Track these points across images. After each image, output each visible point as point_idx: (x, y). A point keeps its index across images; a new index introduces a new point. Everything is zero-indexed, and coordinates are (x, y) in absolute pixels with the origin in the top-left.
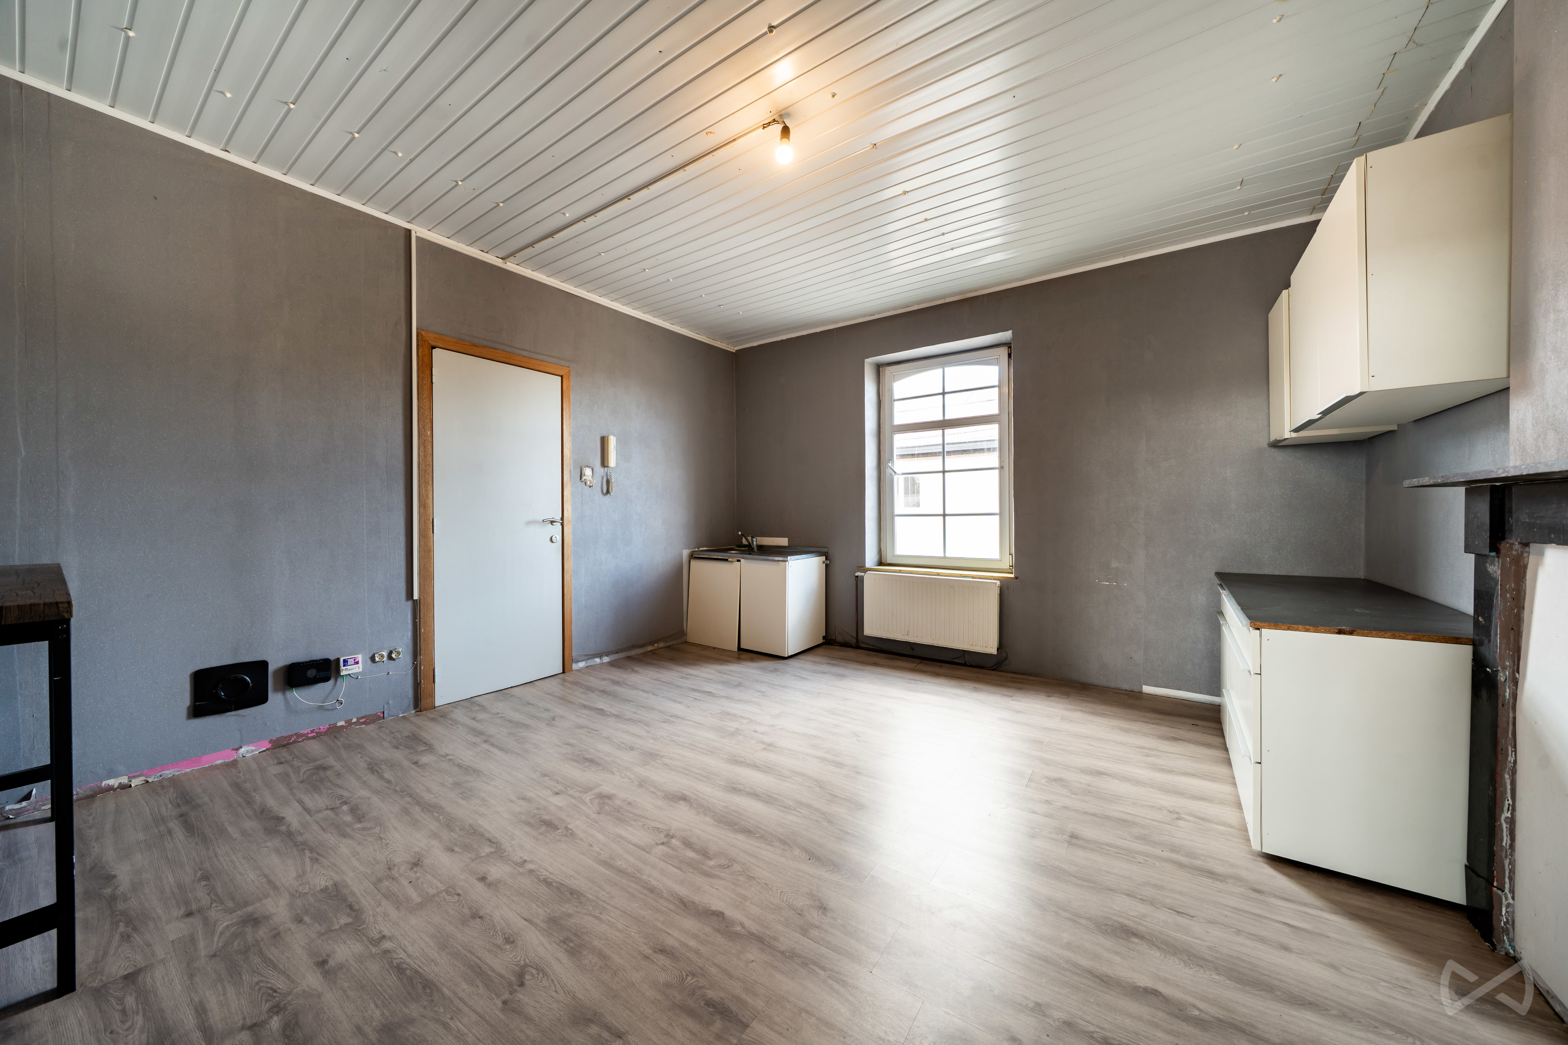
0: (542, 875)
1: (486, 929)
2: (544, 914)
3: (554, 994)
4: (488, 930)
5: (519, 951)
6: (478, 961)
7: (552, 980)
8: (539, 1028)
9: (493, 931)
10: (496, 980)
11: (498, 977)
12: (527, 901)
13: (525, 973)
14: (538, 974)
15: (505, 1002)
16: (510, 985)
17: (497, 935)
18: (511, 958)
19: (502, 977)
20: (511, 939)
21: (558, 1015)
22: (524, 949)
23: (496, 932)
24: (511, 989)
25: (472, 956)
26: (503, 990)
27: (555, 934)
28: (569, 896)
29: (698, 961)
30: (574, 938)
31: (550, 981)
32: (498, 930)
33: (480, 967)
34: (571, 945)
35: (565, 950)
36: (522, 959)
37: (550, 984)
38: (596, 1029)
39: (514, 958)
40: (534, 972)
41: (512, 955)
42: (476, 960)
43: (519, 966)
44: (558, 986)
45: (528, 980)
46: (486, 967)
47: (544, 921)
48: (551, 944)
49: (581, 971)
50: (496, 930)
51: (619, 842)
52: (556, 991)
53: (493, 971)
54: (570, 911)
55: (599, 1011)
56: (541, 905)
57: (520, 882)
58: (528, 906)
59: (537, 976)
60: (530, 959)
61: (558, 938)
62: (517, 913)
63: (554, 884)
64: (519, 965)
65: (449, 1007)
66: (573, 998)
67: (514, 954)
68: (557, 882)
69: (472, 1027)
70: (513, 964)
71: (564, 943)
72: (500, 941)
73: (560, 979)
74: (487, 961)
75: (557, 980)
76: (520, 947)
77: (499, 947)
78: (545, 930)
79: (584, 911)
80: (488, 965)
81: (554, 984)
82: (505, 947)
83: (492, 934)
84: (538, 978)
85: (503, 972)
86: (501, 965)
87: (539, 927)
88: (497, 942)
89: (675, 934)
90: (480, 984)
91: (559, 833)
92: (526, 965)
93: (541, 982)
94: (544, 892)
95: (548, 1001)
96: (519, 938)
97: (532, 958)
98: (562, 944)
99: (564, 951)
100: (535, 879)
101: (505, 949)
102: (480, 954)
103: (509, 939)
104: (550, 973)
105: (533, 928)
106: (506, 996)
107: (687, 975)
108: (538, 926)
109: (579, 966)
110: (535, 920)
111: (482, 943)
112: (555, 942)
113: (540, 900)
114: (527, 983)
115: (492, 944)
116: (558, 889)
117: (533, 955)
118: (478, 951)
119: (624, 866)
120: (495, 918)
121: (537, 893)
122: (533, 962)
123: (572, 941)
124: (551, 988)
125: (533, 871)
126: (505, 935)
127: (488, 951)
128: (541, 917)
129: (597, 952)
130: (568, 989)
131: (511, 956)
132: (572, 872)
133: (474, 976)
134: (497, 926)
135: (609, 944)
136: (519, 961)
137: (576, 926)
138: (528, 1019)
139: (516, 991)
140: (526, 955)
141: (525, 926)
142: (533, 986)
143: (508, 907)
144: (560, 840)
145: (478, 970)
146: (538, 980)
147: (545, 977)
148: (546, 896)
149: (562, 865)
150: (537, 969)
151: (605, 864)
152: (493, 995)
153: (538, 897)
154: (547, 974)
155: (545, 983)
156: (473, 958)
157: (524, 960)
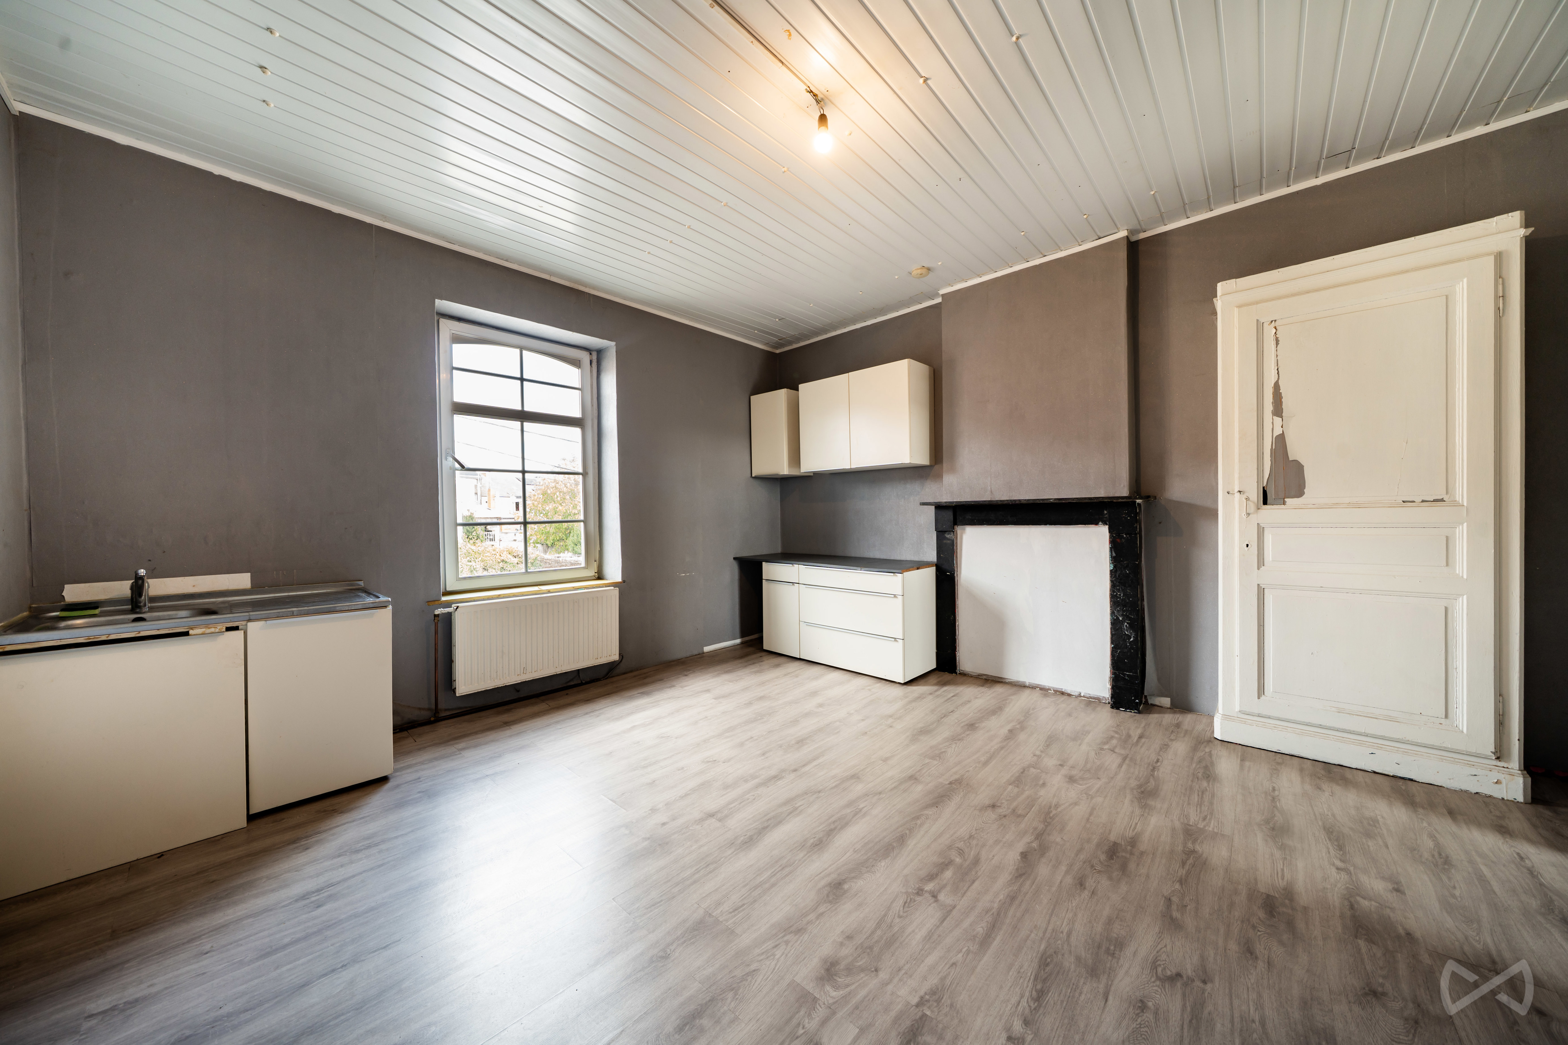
0: (1030, 1006)
1: (1144, 1038)
2: (1088, 983)
3: (1169, 947)
4: (1143, 1036)
5: (1148, 991)
6: (1185, 1026)
7: (1157, 952)
8: (1203, 949)
9: (1142, 1030)
10: (1191, 1000)
11: (1187, 999)
12: (1079, 1009)
13: (1167, 976)
14: (1160, 965)
15: (1204, 982)
16: (1187, 985)
17: (1143, 1022)
18: (1160, 995)
19: (1184, 995)
20: (1140, 1005)
21: (1183, 939)
22: (1143, 987)
23: (1141, 1025)
24: (1190, 982)
25: (1184, 1037)
26: (1195, 988)
27: (1108, 965)
28: (1051, 966)
29: (1078, 864)
30: (1104, 948)
31: (1159, 953)
32: (1137, 1025)
33: (1190, 1021)
34: (1112, 948)
35: (1121, 950)
36: (1155, 985)
37: (1163, 953)
38: (1175, 913)
39: (1158, 993)
40: (1160, 970)
41: (1156, 996)
42: (1186, 1030)
43: (1164, 984)
44: (1159, 947)
45: (1171, 971)
46: (1185, 1016)
47: (1099, 981)
48: (1122, 966)
49: (1134, 934)
50: (1138, 1026)
51: (939, 936)
52: (1166, 946)
53: (1184, 1007)
54: (1072, 959)
55: (1160, 914)
56: (1078, 991)
57: (1052, 1030)
58: (1086, 1005)
59: (1162, 966)
60: (1149, 977)
61: (1111, 962)
62: (1102, 1013)
63: (1039, 987)
64: (1162, 985)
65: (1247, 1030)
66: (1162, 933)
67: (1154, 994)
68: (1035, 985)
69: (1244, 998)
70: (1165, 991)
71: (1113, 954)
72: (1148, 1016)
73: (1153, 946)
74: (1179, 1017)
75: (1155, 949)
76: (1143, 992)
77: (1156, 1013)
78: (1109, 976)
79: (1065, 947)
80: (1182, 1015)
81: (1160, 950)
82: (1152, 1007)
83: (1146, 1029)
84: (1163, 964)
85: (1179, 996)
86: (1174, 1002)
87: (1108, 982)
88: (1151, 1018)
89: (1060, 878)
90: (1206, 1012)
91: (932, 1011)
92: (1158, 978)
93: (1166, 960)
94: (1056, 994)
95: (1178, 949)
96: (1133, 998)
97: (1147, 976)
98: (1116, 955)
99: (1122, 952)
100: (1040, 1012)
101: (1154, 1006)
102: (1177, 1029)
103: (1139, 1007)
104: (1152, 956)
105: (1113, 988)
106: (1198, 983)
107: (1095, 869)
108: (1107, 985)
109: (1130, 937)
110: (1101, 990)
111: (1163, 1034)
112: (1118, 963)
113: (1071, 994)
114: (1174, 971)
115: (1158, 1022)
116: (1044, 981)
117: (1144, 976)
118: (1175, 1033)
119: (984, 924)
120: (1123, 1036)
121: (1062, 1002)
122: (1151, 974)
123: (1108, 949)
124: (1165, 951)
125: (1025, 1020)
126: (1139, 1013)
127: (1168, 1022)
128: (1095, 985)
129: (1108, 927)
130: (1157, 938)
131: (1158, 996)
132: (1011, 973)
133: (1202, 1022)
134: (1132, 1027)
135: (1095, 920)
136: (1158, 986)
137: (1089, 950)
138: (1203, 958)
139: (1188, 978)
140: (1148, 983)
141: (1115, 998)
142: (1174, 966)
143: (1098, 1027)
144: (952, 1005)
145: (1194, 1021)
146: (1165, 963)
147: (1159, 958)
148: (1062, 990)
149: (1001, 987)
150: (1156, 968)
151: (985, 942)
152: (1206, 995)
153: (1067, 998)
154: (1154, 958)
155: (1164, 957)
156: (1186, 1034)
157: (1154, 982)
